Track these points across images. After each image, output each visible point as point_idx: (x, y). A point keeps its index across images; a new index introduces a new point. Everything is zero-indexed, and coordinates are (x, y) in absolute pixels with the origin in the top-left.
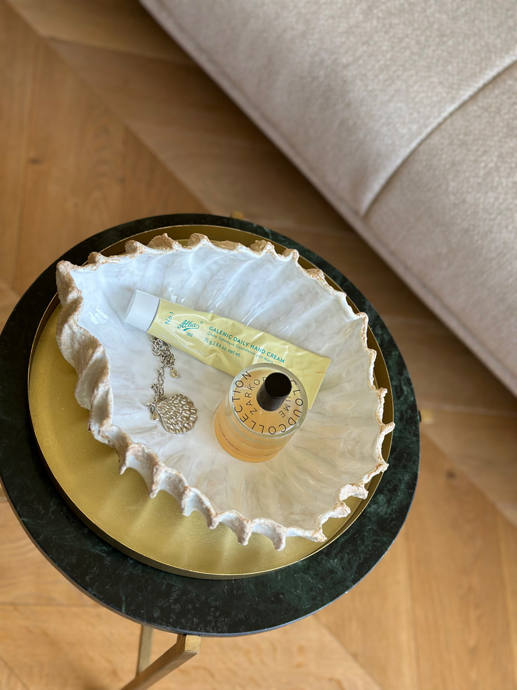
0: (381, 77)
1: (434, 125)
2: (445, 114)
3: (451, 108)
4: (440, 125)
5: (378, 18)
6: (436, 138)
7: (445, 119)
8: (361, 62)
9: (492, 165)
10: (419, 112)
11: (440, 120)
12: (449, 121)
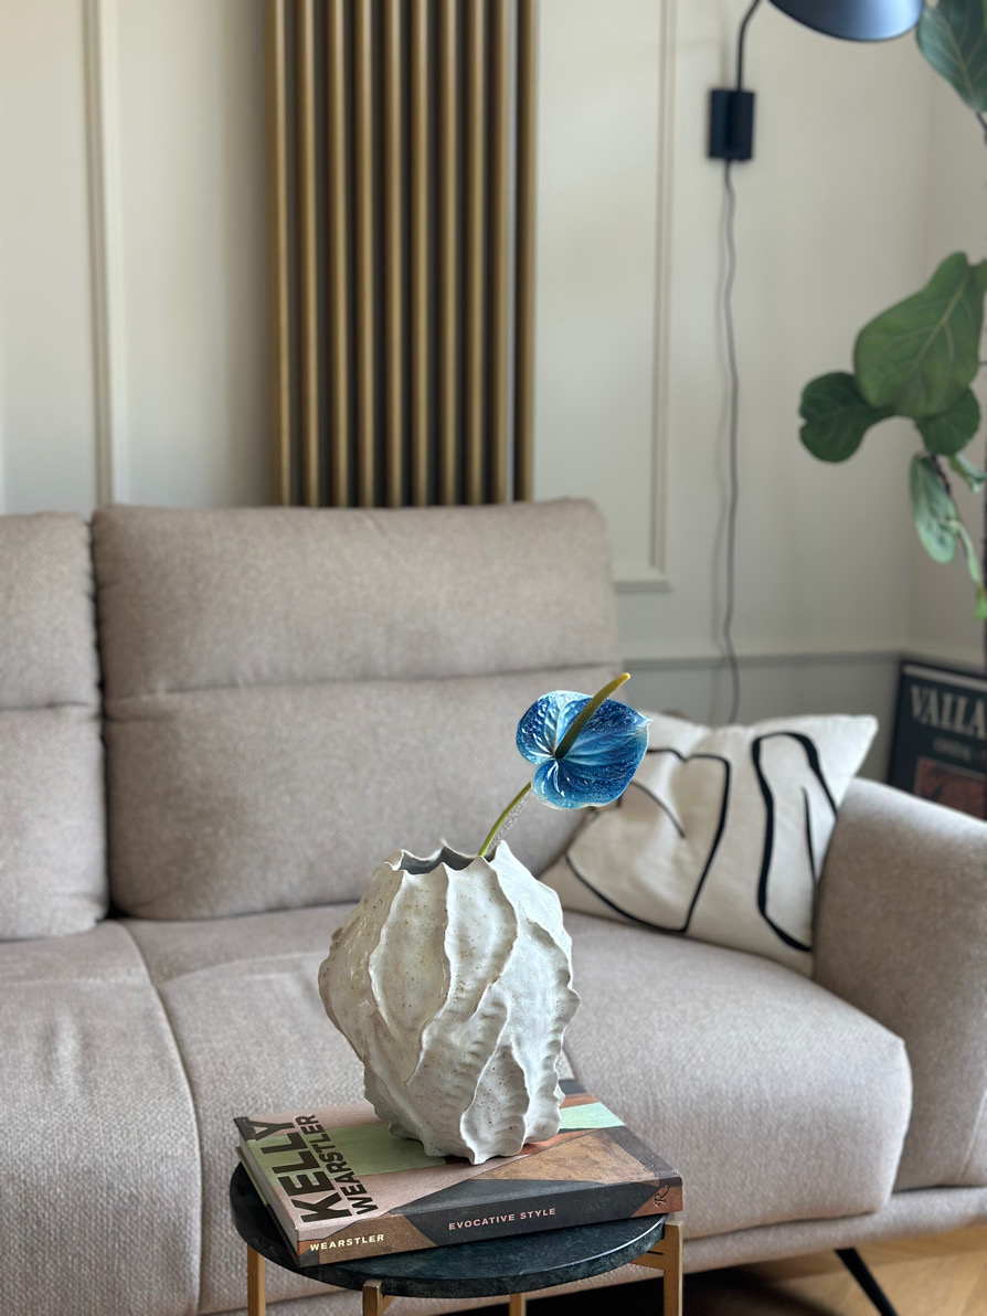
0: (114, 1136)
1: (195, 1124)
2: (192, 1111)
3: (190, 1104)
4: (198, 1120)
5: (55, 1110)
6: (209, 1130)
7: (197, 1113)
8: (85, 1144)
9: (270, 1101)
10: (174, 1128)
11: (193, 1117)
12: (201, 1112)
